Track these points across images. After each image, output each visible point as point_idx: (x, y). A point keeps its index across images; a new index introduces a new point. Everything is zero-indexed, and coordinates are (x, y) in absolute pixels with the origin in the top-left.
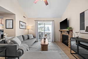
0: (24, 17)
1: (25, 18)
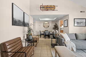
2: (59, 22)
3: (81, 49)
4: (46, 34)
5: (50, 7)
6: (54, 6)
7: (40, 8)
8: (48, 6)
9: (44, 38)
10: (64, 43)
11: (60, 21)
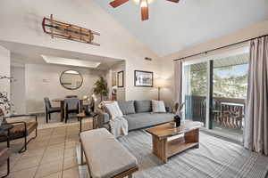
0: (147, 59)
1: (150, 60)
2: (110, 75)
3: (139, 129)
4: (69, 109)
5: (76, 33)
6: (90, 31)
7: (43, 24)
8: (70, 25)
9: (62, 121)
10: (108, 123)
11: (111, 71)
